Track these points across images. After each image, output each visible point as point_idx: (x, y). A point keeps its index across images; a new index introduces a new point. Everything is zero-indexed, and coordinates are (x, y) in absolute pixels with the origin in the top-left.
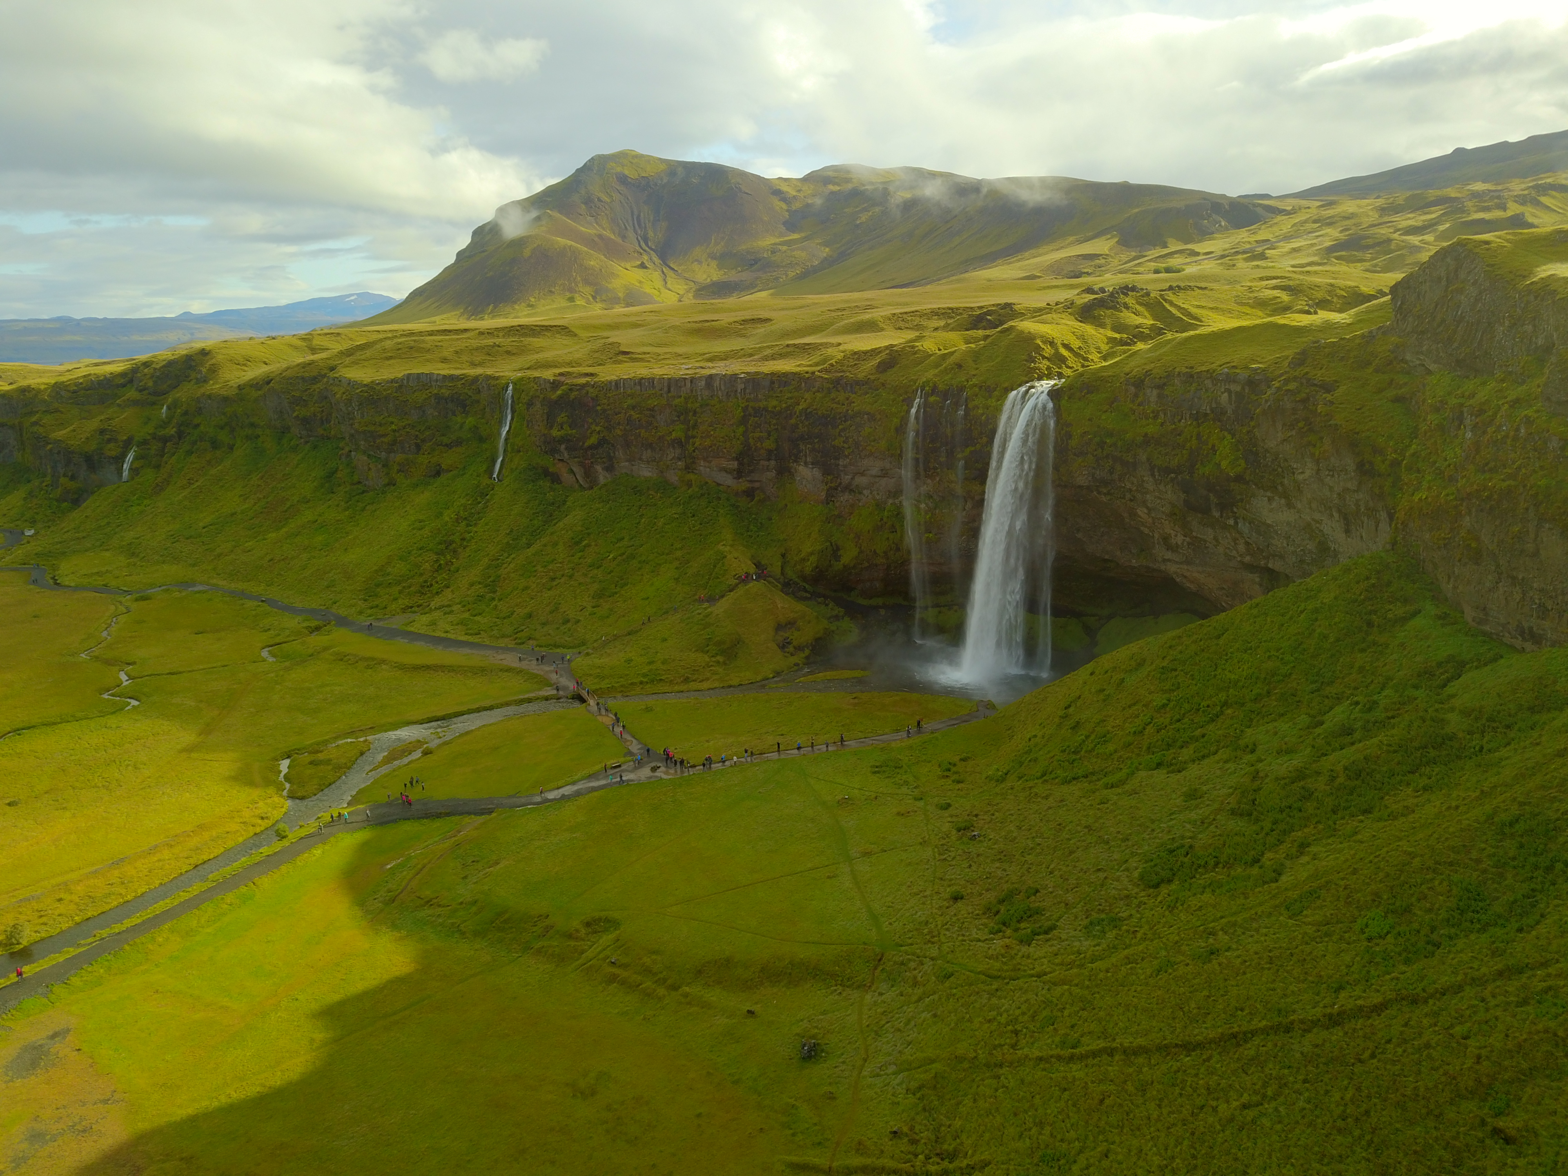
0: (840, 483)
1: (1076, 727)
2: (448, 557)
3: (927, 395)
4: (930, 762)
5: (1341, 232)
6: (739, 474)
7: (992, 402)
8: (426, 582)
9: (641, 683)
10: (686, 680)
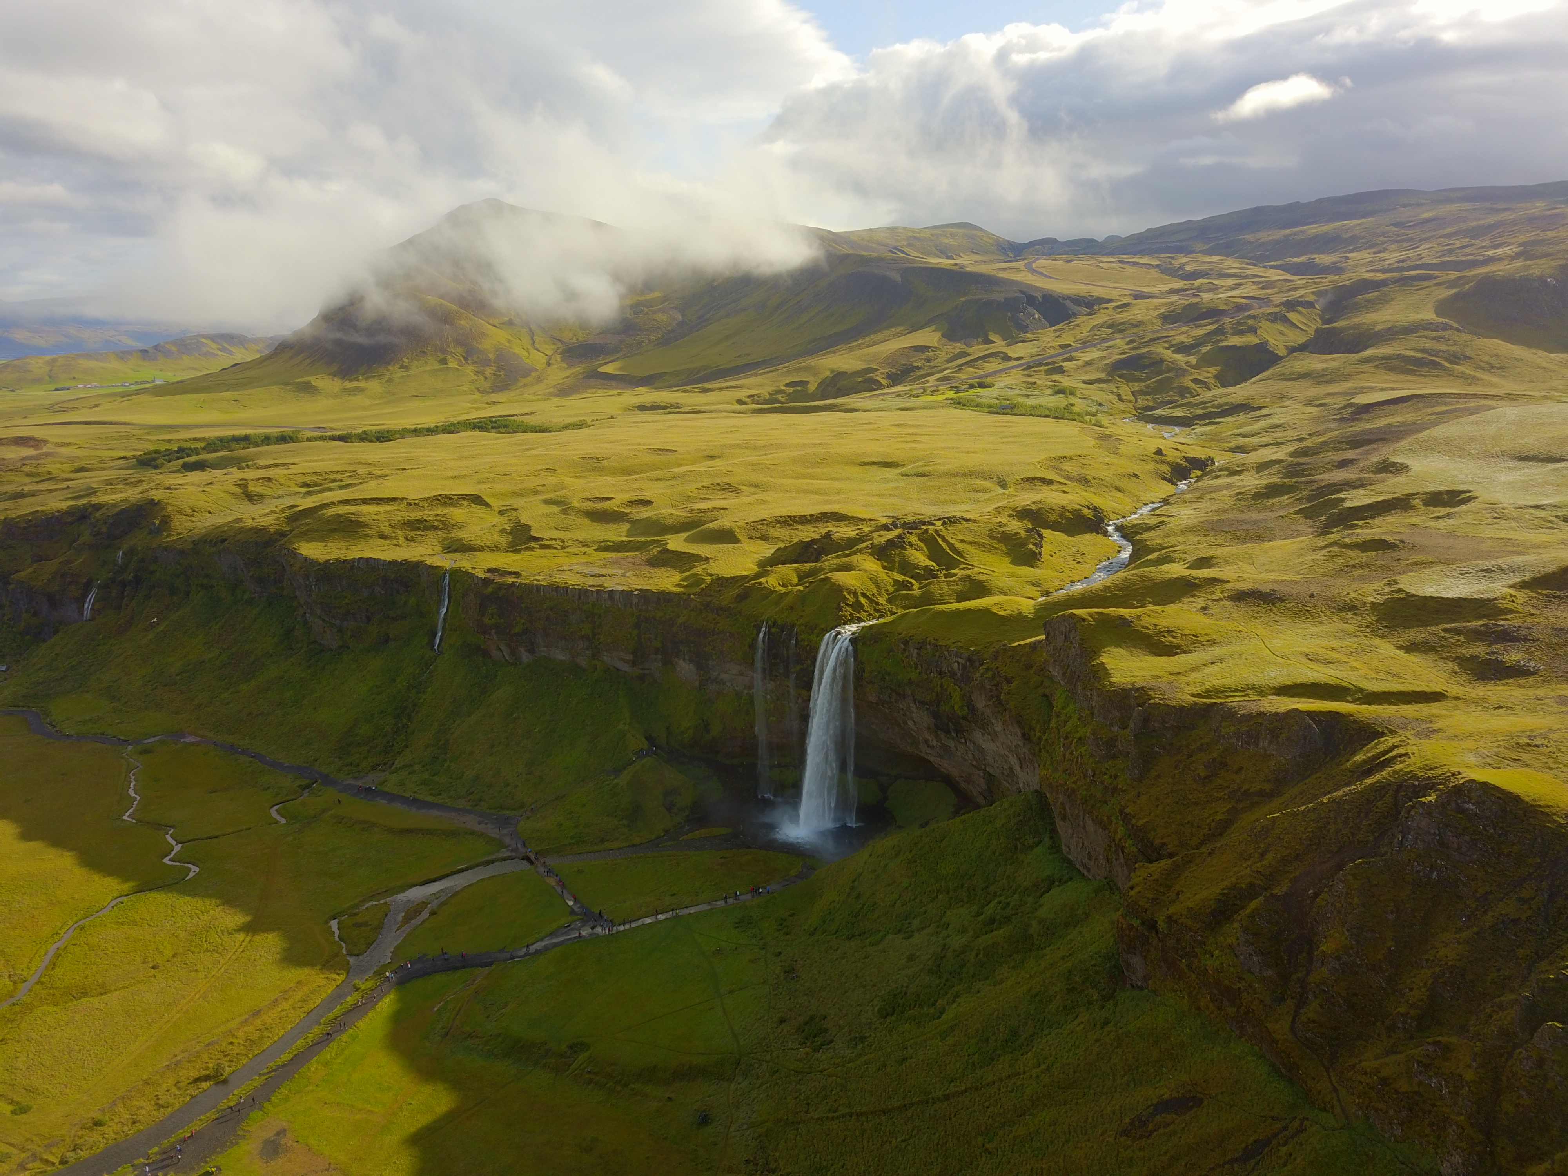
0: (710, 678)
1: (858, 897)
2: (404, 721)
3: (770, 627)
4: (770, 918)
5: (1128, 344)
6: (634, 664)
7: (813, 637)
8: (388, 742)
9: (570, 844)
10: (602, 841)
